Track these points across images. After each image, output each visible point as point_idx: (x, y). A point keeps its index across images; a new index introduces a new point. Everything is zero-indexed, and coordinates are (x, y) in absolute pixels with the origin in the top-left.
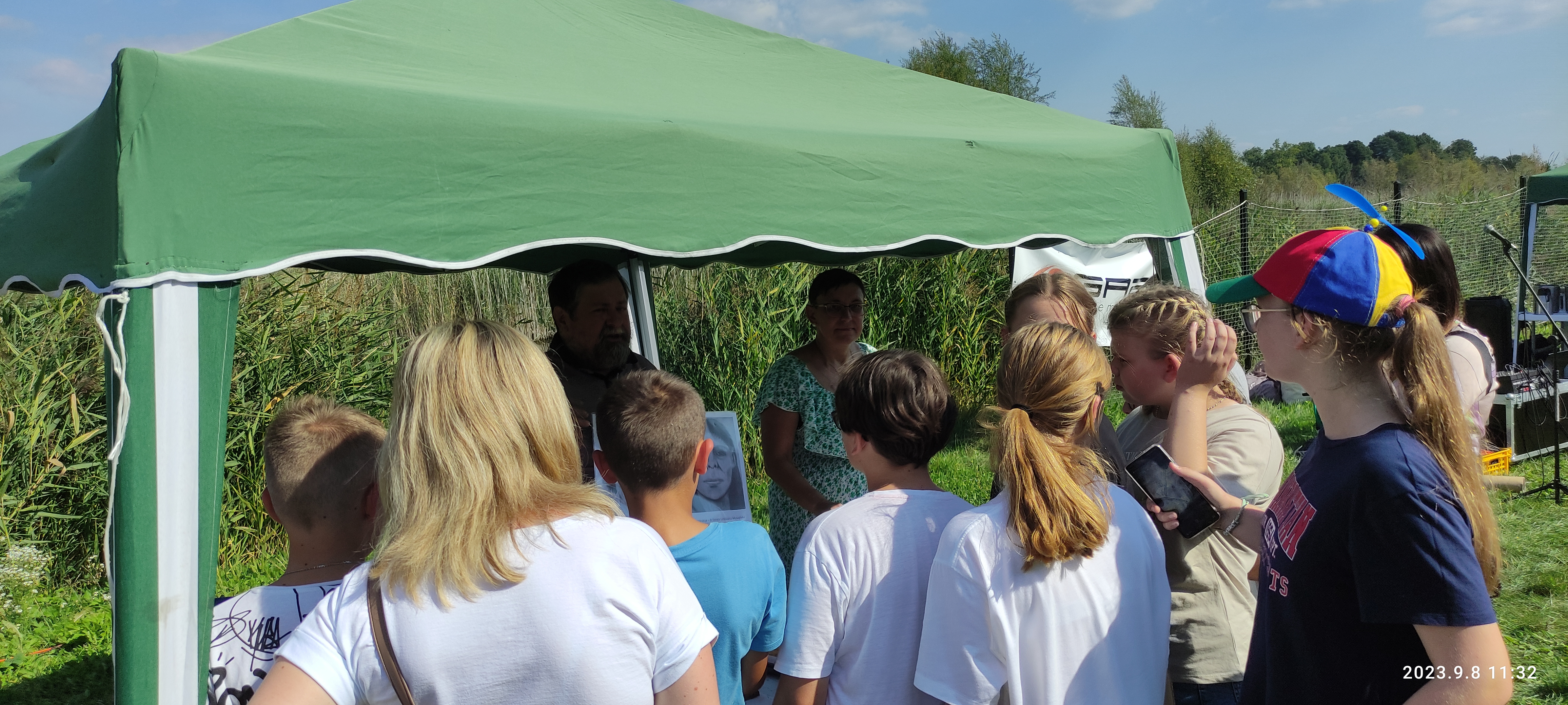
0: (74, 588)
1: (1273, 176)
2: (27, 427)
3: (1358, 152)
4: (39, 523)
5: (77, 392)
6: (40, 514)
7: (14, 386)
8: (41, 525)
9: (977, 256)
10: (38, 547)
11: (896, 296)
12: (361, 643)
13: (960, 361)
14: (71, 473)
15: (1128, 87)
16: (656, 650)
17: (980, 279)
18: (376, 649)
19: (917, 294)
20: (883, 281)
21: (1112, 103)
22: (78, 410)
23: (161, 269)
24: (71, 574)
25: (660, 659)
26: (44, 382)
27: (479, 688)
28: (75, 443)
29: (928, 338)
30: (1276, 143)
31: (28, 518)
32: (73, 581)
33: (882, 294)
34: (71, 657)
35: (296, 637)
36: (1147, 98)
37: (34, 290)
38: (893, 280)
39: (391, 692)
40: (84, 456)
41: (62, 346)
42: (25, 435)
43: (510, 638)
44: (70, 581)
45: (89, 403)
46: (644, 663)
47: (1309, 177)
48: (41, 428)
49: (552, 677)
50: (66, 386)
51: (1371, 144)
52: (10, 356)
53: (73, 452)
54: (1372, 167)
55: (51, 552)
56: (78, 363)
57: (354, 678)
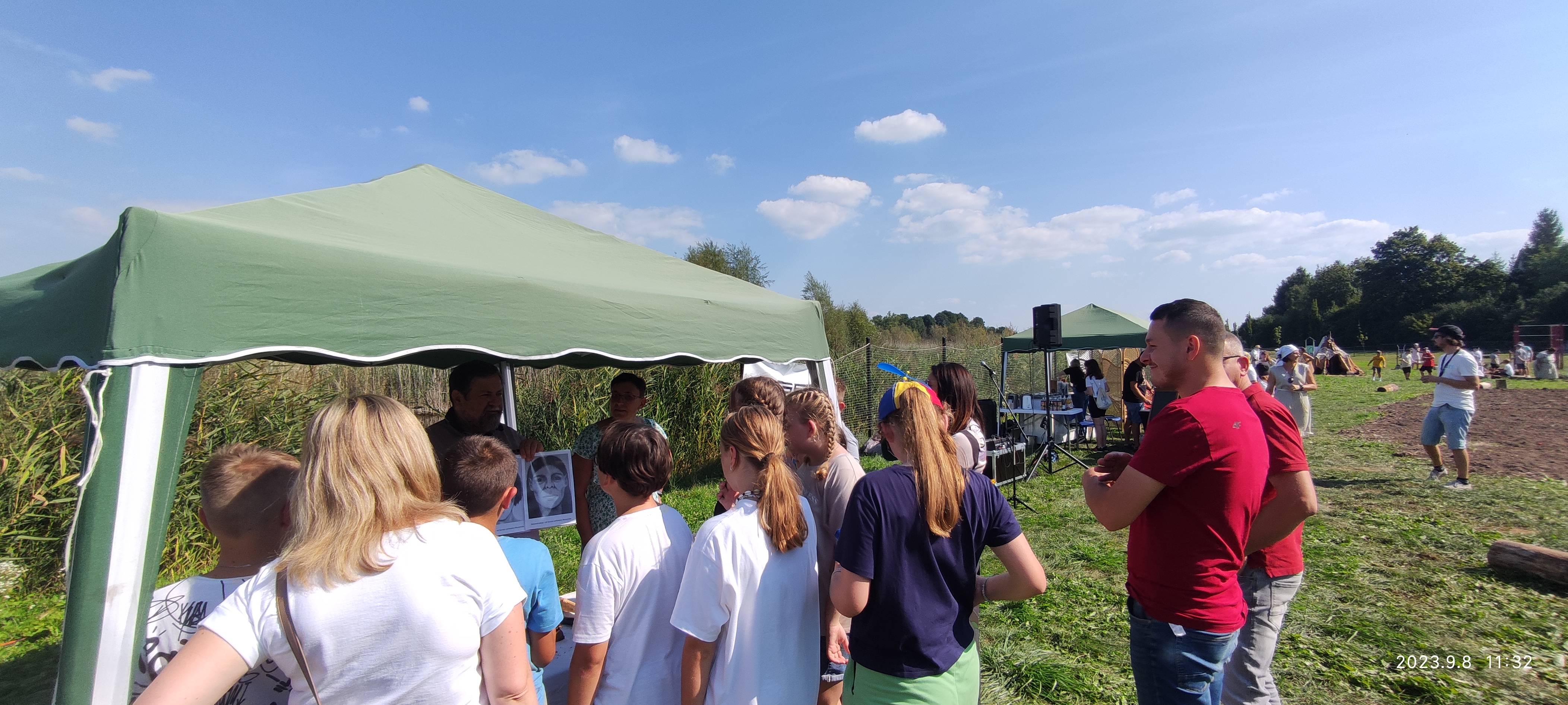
0: (44, 594)
1: (887, 331)
2: (18, 471)
3: (929, 321)
4: (18, 544)
5: (67, 445)
6: (19, 537)
7: (11, 440)
8: (20, 546)
9: (723, 368)
10: (16, 562)
11: (674, 390)
12: (267, 614)
13: (710, 432)
14: (54, 505)
15: (812, 278)
16: (484, 608)
17: (724, 382)
18: (279, 617)
19: (687, 390)
20: (667, 381)
21: (804, 286)
22: (66, 459)
23: (141, 353)
24: (42, 583)
25: (487, 613)
26: (38, 437)
27: (354, 639)
28: (59, 483)
29: (692, 416)
30: (889, 313)
31: (9, 541)
32: (43, 589)
33: (666, 389)
34: (34, 646)
35: (218, 611)
36: (822, 284)
37: (37, 368)
38: (673, 382)
39: (287, 647)
40: (66, 492)
41: (59, 411)
42: (15, 477)
43: (379, 604)
44: (40, 589)
45: (77, 453)
46: (475, 617)
47: (906, 333)
48: (30, 471)
49: (407, 628)
50: (58, 440)
51: (936, 317)
52: (12, 417)
53: (57, 489)
54: (936, 329)
55: (26, 566)
56: (71, 423)
57: (259, 638)
